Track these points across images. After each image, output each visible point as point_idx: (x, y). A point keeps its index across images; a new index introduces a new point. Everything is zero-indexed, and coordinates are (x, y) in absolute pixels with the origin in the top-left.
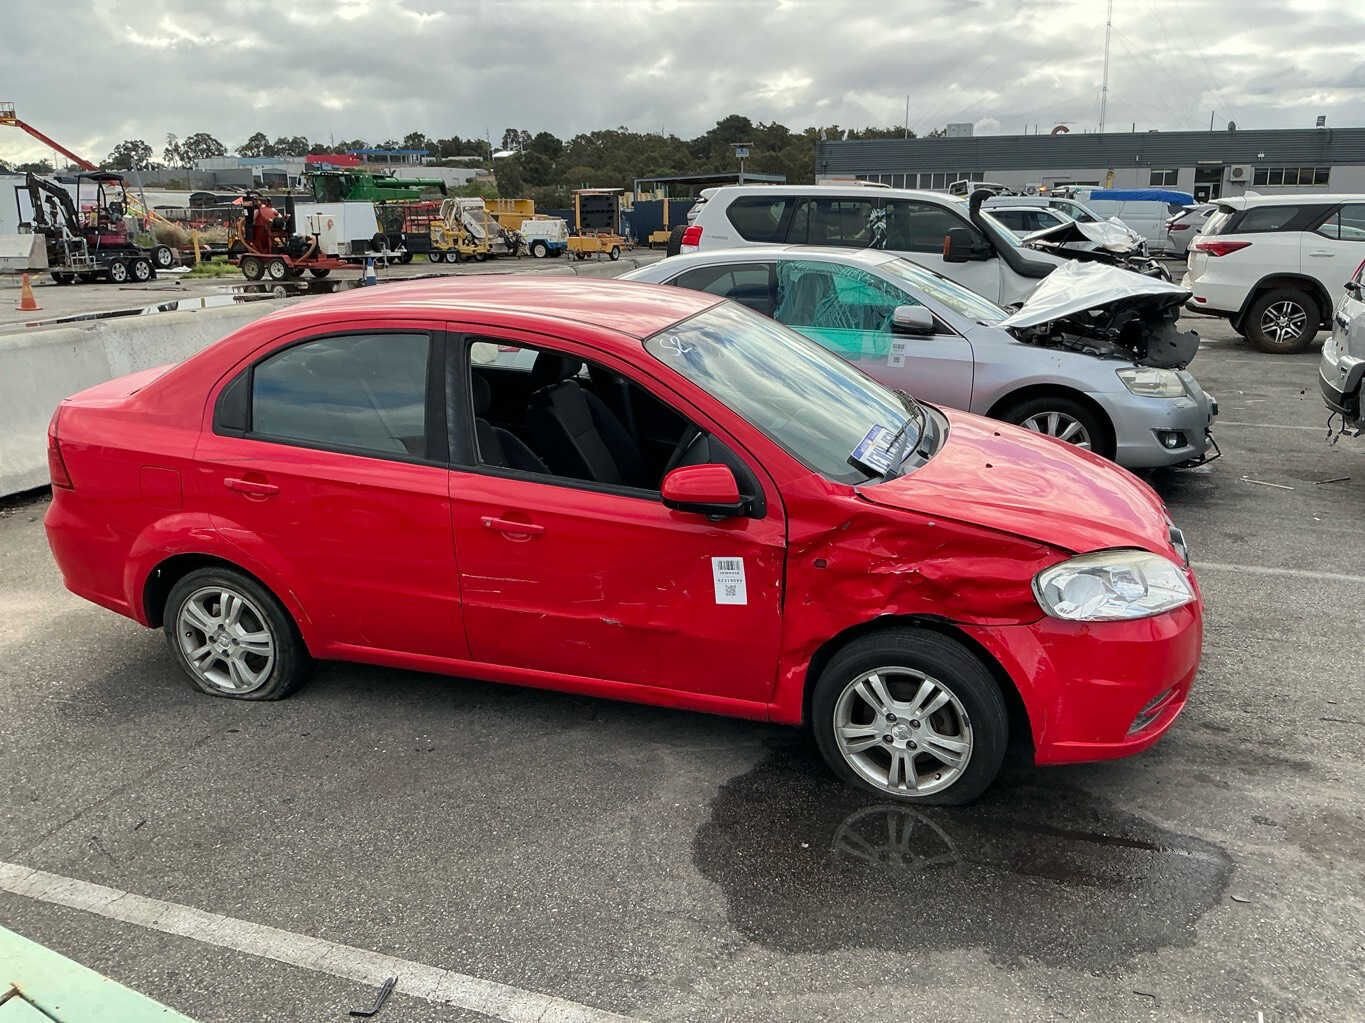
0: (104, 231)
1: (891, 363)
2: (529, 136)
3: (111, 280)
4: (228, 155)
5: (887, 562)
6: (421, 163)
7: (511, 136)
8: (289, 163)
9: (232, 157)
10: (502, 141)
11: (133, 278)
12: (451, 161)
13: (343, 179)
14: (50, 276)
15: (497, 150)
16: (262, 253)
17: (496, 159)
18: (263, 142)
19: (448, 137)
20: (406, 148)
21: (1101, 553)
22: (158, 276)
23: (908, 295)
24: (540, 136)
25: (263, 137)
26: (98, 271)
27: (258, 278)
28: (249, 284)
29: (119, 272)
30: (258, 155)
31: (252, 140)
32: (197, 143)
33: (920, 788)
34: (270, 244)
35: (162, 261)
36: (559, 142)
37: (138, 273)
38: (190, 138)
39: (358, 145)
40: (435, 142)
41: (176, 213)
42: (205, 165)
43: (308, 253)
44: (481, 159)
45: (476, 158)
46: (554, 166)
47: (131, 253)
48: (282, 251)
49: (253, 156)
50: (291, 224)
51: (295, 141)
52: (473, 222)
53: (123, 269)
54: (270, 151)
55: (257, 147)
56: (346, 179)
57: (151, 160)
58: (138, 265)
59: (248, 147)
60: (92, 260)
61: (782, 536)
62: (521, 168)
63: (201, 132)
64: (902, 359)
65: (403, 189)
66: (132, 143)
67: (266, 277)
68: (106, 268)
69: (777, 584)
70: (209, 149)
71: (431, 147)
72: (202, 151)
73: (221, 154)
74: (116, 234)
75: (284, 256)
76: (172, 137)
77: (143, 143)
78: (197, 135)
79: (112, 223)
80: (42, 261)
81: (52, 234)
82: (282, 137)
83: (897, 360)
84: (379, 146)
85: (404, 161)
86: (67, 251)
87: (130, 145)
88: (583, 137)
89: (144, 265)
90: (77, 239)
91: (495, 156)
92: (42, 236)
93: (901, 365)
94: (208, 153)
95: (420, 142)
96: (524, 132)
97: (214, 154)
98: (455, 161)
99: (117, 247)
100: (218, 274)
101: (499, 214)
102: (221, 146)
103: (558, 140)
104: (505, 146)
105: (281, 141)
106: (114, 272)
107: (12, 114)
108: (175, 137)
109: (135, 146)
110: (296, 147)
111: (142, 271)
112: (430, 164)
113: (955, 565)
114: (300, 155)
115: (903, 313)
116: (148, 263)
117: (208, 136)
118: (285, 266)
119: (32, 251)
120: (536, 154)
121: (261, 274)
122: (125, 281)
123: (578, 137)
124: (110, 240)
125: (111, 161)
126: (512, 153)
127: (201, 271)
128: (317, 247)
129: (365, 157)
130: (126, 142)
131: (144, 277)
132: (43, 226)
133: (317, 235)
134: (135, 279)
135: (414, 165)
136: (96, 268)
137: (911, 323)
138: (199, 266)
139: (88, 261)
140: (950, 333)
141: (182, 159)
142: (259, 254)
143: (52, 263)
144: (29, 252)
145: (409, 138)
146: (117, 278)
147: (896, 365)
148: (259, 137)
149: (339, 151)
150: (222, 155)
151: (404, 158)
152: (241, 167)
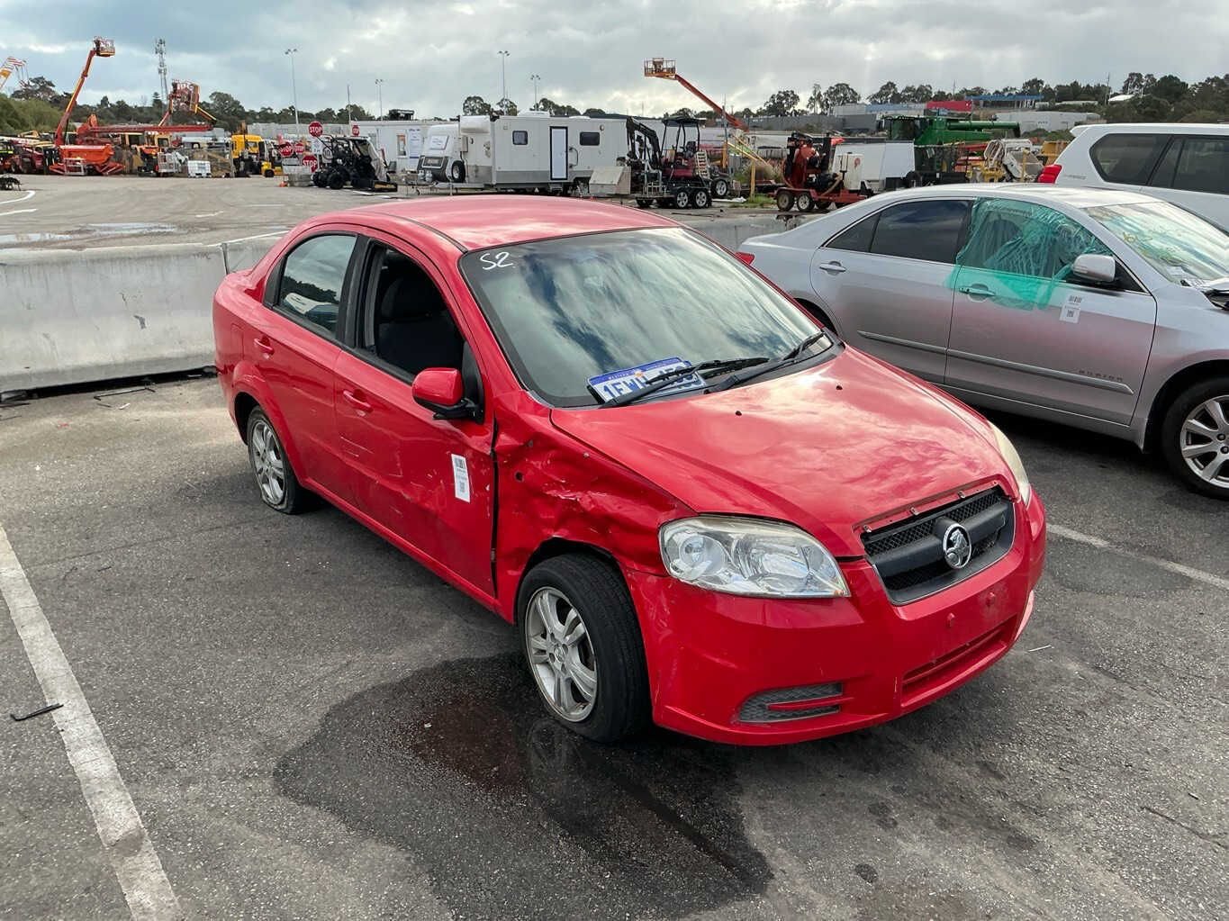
0: (677, 165)
1: (1064, 317)
2: (1154, 80)
3: (676, 207)
4: (860, 102)
5: (558, 486)
6: (1034, 108)
7: (1134, 79)
8: (911, 109)
9: (863, 104)
10: (1123, 85)
11: (692, 205)
12: (1064, 105)
13: (918, 123)
14: (635, 201)
15: (1116, 94)
16: (795, 187)
17: (1113, 103)
18: (892, 90)
19: (1067, 82)
20: (1023, 93)
21: (739, 519)
22: (713, 204)
23: (1101, 243)
24: (1164, 79)
25: (893, 85)
26: (668, 198)
27: (788, 209)
28: (780, 214)
29: (683, 200)
30: (886, 102)
31: (882, 88)
32: (837, 92)
33: (572, 713)
34: (804, 179)
35: (719, 192)
36: (1185, 85)
37: (698, 201)
38: (831, 88)
39: (979, 91)
40: (1053, 87)
41: (775, 153)
42: (839, 111)
43: (833, 187)
44: (1096, 103)
45: (1091, 102)
46: (1173, 110)
47: (696, 185)
48: (812, 186)
49: (881, 103)
50: (825, 163)
51: (921, 89)
52: (1015, 162)
53: (686, 197)
54: (897, 99)
55: (887, 94)
56: (921, 123)
57: (797, 108)
58: (699, 195)
59: (879, 95)
60: (663, 189)
61: (488, 444)
62: (1136, 112)
63: (841, 82)
64: (1076, 315)
65: (976, 131)
66: (784, 93)
67: (794, 208)
68: (673, 196)
69: (488, 488)
70: (845, 98)
71: (1048, 93)
72: (839, 99)
73: (854, 102)
74: (687, 168)
75: (811, 190)
76: (817, 87)
77: (793, 92)
78: (837, 85)
79: (685, 159)
80: (626, 189)
81: (636, 166)
82: (910, 86)
83: (1071, 314)
84: (997, 92)
85: (1018, 105)
86: (646, 181)
87: (783, 95)
88: (1216, 80)
89: (703, 194)
90: (654, 171)
91: (1111, 100)
92: (629, 168)
93: (1075, 319)
94: (845, 101)
95: (1038, 87)
96: (1149, 76)
97: (848, 102)
98: (1069, 105)
99: (687, 179)
100: (762, 205)
101: (1049, 155)
102: (856, 94)
103: (1184, 83)
104: (1125, 91)
105: (908, 89)
106: (678, 199)
107: (673, 70)
108: (819, 86)
109: (786, 94)
110: (920, 94)
111: (701, 199)
112: (1043, 109)
113: (606, 501)
114: (922, 101)
115: (1086, 262)
116: (707, 193)
117: (847, 85)
118: (810, 198)
119: (620, 180)
120: (1155, 98)
121: (791, 205)
122: (687, 208)
123: (1209, 79)
124: (681, 173)
125: (765, 108)
126: (1129, 97)
127: (753, 202)
128: (841, 183)
129: (982, 102)
130: (780, 92)
131: (702, 205)
132: (632, 160)
133: (844, 172)
134: (696, 207)
135: (1027, 109)
136: (665, 196)
137: (1089, 274)
138: (752, 197)
139: (660, 190)
140: (1141, 290)
141: (822, 106)
142: (792, 189)
143: (634, 190)
144: (617, 181)
145: (1028, 84)
146: (680, 204)
147: (1070, 319)
148: (891, 85)
149: (958, 97)
150: (856, 102)
151: (1018, 103)
152: (869, 113)
